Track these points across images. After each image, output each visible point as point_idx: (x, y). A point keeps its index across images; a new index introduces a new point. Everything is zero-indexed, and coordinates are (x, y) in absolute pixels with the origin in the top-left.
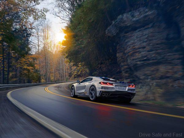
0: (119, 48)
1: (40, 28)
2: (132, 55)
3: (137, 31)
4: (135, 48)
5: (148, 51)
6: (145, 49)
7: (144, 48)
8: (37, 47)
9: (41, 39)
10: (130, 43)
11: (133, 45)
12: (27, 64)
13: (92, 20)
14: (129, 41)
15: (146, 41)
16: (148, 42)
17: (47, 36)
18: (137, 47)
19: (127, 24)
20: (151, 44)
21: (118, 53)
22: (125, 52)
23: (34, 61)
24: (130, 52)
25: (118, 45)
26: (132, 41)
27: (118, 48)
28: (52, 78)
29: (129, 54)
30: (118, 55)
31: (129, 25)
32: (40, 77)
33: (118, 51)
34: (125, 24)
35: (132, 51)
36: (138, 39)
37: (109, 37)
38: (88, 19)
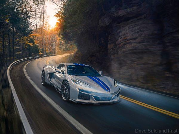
0: (111, 39)
1: (37, 10)
2: (123, 46)
3: (130, 21)
4: (126, 40)
5: (139, 43)
6: (137, 40)
7: (135, 39)
8: (36, 27)
9: (38, 20)
10: (121, 34)
11: (125, 36)
12: (28, 40)
13: (87, 11)
14: (121, 32)
15: (138, 32)
16: (140, 33)
17: (43, 17)
18: (128, 38)
19: (121, 14)
20: (143, 35)
21: (109, 44)
22: (117, 43)
23: (34, 38)
24: (121, 43)
25: (110, 35)
26: (124, 32)
27: (109, 38)
28: (47, 51)
29: (120, 45)
30: (109, 46)
31: (122, 15)
32: (38, 51)
33: (109, 42)
34: (118, 14)
35: (123, 42)
36: (130, 30)
37: (102, 27)
38: (84, 10)
